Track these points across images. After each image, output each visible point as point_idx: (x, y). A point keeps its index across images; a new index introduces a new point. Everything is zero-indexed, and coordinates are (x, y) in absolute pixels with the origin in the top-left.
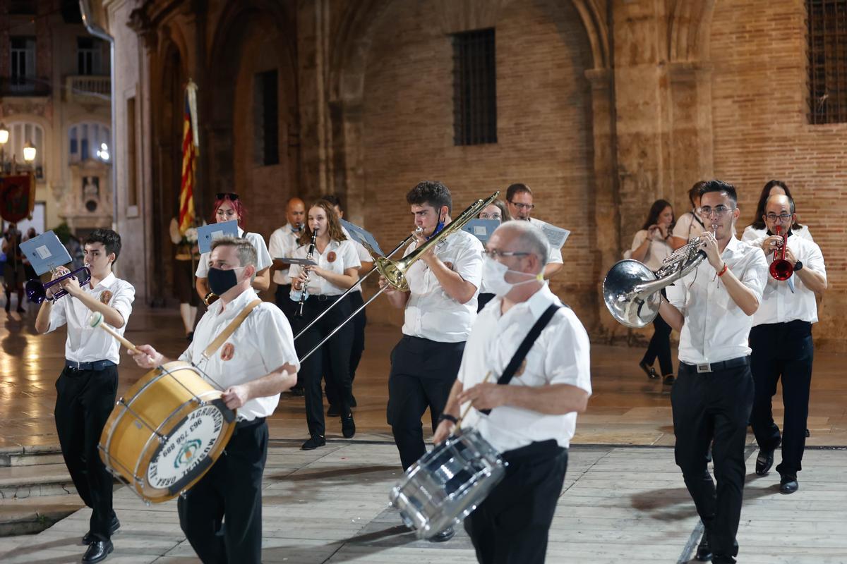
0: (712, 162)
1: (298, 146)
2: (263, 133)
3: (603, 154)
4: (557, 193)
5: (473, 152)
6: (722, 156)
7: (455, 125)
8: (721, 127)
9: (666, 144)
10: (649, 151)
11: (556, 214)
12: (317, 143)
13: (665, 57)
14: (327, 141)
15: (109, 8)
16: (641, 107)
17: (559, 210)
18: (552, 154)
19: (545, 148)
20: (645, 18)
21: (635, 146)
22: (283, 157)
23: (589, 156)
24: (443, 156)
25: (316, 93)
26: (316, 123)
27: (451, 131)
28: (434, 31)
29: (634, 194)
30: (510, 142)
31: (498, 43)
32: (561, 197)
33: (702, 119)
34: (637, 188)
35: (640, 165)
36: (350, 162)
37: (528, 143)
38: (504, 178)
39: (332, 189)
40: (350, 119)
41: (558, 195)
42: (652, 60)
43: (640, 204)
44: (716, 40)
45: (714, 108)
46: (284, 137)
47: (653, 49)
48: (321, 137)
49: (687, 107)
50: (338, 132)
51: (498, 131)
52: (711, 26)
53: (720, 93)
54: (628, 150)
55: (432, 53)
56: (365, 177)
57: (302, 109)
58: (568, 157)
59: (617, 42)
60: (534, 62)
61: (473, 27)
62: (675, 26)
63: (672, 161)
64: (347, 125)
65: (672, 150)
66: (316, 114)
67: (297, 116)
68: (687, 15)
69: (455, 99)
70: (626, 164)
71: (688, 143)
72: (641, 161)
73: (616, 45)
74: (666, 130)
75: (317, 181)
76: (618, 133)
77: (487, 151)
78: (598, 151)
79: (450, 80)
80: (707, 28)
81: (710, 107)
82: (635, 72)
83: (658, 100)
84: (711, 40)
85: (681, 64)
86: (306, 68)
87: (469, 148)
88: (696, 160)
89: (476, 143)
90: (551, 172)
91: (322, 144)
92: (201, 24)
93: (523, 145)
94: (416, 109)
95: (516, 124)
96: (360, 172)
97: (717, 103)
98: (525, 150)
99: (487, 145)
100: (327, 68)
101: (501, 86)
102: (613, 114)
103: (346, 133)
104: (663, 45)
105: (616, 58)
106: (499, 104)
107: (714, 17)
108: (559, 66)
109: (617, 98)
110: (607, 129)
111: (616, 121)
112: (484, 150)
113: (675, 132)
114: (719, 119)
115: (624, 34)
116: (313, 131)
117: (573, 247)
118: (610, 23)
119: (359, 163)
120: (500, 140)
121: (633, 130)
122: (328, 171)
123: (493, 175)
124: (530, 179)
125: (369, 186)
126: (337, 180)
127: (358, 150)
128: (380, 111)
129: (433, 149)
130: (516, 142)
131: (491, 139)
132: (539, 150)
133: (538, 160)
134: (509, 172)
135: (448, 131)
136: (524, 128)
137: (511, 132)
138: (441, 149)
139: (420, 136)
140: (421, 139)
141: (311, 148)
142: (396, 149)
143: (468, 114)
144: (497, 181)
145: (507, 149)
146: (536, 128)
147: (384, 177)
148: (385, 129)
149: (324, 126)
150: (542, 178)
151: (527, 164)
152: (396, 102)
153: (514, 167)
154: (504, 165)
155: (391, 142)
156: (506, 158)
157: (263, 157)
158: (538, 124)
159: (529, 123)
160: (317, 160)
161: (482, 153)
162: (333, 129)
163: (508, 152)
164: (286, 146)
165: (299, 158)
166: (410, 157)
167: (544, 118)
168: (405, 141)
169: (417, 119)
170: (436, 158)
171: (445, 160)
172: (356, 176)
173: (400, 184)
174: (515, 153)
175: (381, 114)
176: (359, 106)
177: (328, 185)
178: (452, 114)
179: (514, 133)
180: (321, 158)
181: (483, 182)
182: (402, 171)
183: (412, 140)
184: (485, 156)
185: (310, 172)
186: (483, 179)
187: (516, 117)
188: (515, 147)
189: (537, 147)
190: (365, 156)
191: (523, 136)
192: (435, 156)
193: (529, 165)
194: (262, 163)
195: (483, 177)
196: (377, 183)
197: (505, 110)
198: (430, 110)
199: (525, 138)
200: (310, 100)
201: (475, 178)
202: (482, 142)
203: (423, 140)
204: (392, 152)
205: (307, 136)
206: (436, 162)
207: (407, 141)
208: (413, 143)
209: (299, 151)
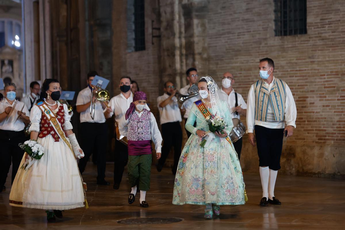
1: (159, 37)
2: (133, 27)
5: (289, 41)
7: (275, 21)
12: (174, 34)
14: (180, 33)
22: (149, 45)
24: (266, 44)
26: (173, 19)
27: (272, 25)
30: (317, 33)
36: (198, 48)
37: (331, 34)
38: (312, 60)
39: (184, 68)
40: (198, 17)
46: (149, 30)
48: (177, 30)
50: (189, 26)
51: (308, 25)
56: (208, 59)
57: (162, 10)
64: (196, 21)
66: (172, 13)
67: (159, 15)
75: (173, 63)
77: (298, 40)
87: (285, 37)
89: (290, 34)
91: (177, 35)
93: (327, 35)
94: (247, 9)
95: (321, 20)
96: (205, 56)
98: (329, 39)
99: (299, 35)
103: (195, 27)
106: (309, 4)
112: (297, 39)
116: (170, 26)
119: (204, 49)
120: (309, 32)
122: (181, 55)
123: (304, 58)
124: (332, 60)
125: (211, 66)
126: (188, 62)
127: (203, 39)
128: (220, 11)
129: (259, 39)
130: (322, 33)
131: (303, 31)
132: (339, 39)
133: (337, 46)
134: (316, 56)
135: (270, 25)
136: (327, 23)
137: (318, 25)
138: (265, 39)
139: (250, 29)
140: (250, 32)
141: (168, 38)
142: (231, 39)
143: (285, 13)
144: (307, 62)
145: (314, 39)
146: (337, 22)
147: (223, 60)
148: (224, 24)
149: (178, 22)
150: (340, 60)
151: (329, 50)
152: (232, 4)
153: (320, 52)
154: (312, 51)
155: (228, 34)
156: (313, 45)
157: (134, 45)
158: (338, 19)
159: (331, 18)
160: (173, 47)
161: (295, 42)
162: (185, 24)
163: (315, 40)
164: (151, 37)
165: (160, 45)
166: (242, 45)
167: (343, 15)
168: (238, 33)
169: (247, 16)
170: (261, 46)
171: (268, 47)
172: (202, 59)
173: (234, 65)
174: (321, 41)
175: (221, 13)
176: (205, 7)
177: (181, 66)
178: (273, 13)
179: (320, 26)
180: (176, 45)
181: (296, 63)
182: (236, 55)
183: (244, 32)
184: (298, 44)
185: (168, 55)
186: (296, 61)
187: (322, 14)
188: (320, 37)
189: (337, 37)
190: (209, 44)
191: (327, 28)
192: (261, 44)
193: (331, 50)
194: (133, 49)
195: (297, 60)
196: (217, 64)
197: (313, 9)
198: (257, 10)
199: (328, 30)
200: (169, 2)
201: (290, 60)
202: (296, 33)
203: (252, 33)
204: (229, 41)
205: (166, 29)
206: (261, 48)
207: (240, 33)
208: (244, 35)
209: (160, 40)
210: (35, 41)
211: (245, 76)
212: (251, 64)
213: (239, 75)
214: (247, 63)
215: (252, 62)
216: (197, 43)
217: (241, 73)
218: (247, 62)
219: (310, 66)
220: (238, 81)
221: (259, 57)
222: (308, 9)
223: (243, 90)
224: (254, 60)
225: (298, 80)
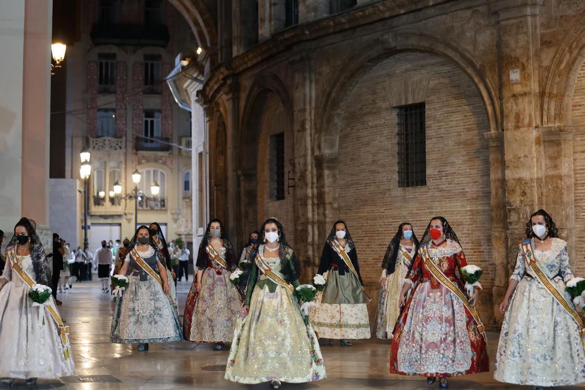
0: (573, 199)
1: (294, 187)
2: (276, 178)
3: (497, 195)
4: (466, 222)
5: (411, 192)
6: (580, 195)
7: (399, 172)
8: (580, 173)
9: (540, 186)
10: (528, 191)
11: (466, 237)
12: (307, 185)
13: (539, 123)
14: (313, 183)
15: (188, 89)
16: (522, 159)
17: (468, 234)
18: (463, 194)
19: (459, 189)
20: (525, 94)
21: (518, 188)
22: (286, 194)
23: (487, 195)
24: (390, 195)
25: (306, 150)
26: (306, 171)
27: (396, 177)
28: (384, 106)
29: (517, 223)
30: (435, 184)
31: (427, 113)
32: (469, 224)
33: (566, 168)
34: (519, 218)
35: (521, 201)
36: (328, 198)
37: (447, 185)
38: (430, 211)
39: (316, 217)
40: (329, 168)
41: (467, 223)
42: (530, 125)
43: (522, 230)
44: (576, 110)
45: (575, 160)
46: (287, 180)
47: (530, 116)
48: (309, 181)
49: (555, 160)
50: (320, 177)
51: (427, 177)
52: (573, 100)
53: (579, 149)
54: (513, 190)
55: (384, 121)
56: (339, 209)
57: (296, 161)
58: (475, 196)
59: (506, 112)
60: (452, 127)
61: (410, 102)
62: (546, 99)
63: (544, 199)
64: (326, 172)
65: (544, 191)
66: (305, 164)
67: (294, 165)
68: (555, 92)
69: (398, 154)
70: (511, 201)
71: (556, 185)
72: (523, 199)
73: (504, 114)
74: (540, 176)
75: (306, 211)
76: (506, 178)
77: (420, 189)
78: (493, 192)
79: (396, 140)
80: (569, 101)
81: (572, 159)
82: (518, 134)
83: (534, 154)
84: (573, 110)
85: (551, 127)
86: (299, 131)
87: (407, 188)
88: (561, 198)
89: (412, 185)
90: (463, 206)
91: (310, 185)
92: (236, 100)
93: (444, 187)
94: (373, 161)
95: (439, 172)
96: (336, 205)
97: (578, 156)
98: (445, 190)
99: (419, 187)
100: (313, 131)
101: (429, 145)
102: (503, 164)
103: (326, 177)
104: (538, 113)
105: (504, 124)
106: (428, 157)
107: (575, 92)
108: (469, 130)
109: (506, 152)
110: (499, 175)
111: (505, 169)
112: (417, 191)
113: (546, 177)
114: (579, 168)
115: (510, 106)
116: (303, 177)
117: (477, 261)
118: (501, 99)
119: (335, 199)
120: (428, 183)
121: (517, 176)
122: (313, 204)
123: (423, 208)
124: (448, 211)
125: (341, 216)
126: (319, 211)
127: (334, 190)
128: (349, 163)
129: (384, 189)
130: (439, 185)
131: (423, 182)
132: (455, 191)
133: (454, 198)
134: (434, 207)
135: (394, 176)
136: (444, 175)
137: (436, 177)
138: (389, 190)
139: (375, 180)
140: (376, 182)
141: (302, 188)
142: (359, 189)
143: (408, 164)
144: (426, 213)
145: (433, 190)
146: (453, 174)
147: (351, 209)
148: (352, 175)
149: (310, 173)
150: (456, 211)
151: (446, 201)
152: (359, 156)
153: (438, 203)
154: (431, 202)
155: (356, 185)
156: (432, 196)
157: (276, 194)
158: (454, 172)
159: (448, 171)
160: (306, 197)
161: (416, 193)
162: (317, 175)
163: (433, 192)
164: (287, 186)
165: (295, 194)
166: (369, 195)
167: (458, 167)
168: (365, 184)
169: (373, 168)
170: (385, 196)
171: (391, 197)
172: (332, 208)
173: (362, 214)
174: (438, 192)
175: (350, 164)
176: (335, 159)
177: (313, 215)
178: (396, 164)
179: (438, 178)
180: (308, 195)
181: (416, 213)
182: (363, 205)
183: (370, 183)
184: (418, 195)
185: (301, 205)
186: (417, 212)
187: (438, 167)
188: (438, 188)
189: (453, 189)
190: (339, 194)
191: (444, 180)
192: (385, 195)
193: (447, 202)
194: (275, 199)
195: (417, 210)
196: (347, 213)
197: (432, 162)
198: (381, 162)
199: (445, 182)
200: (302, 154)
201: (411, 210)
202: (417, 185)
203: (377, 183)
204: (357, 191)
205: (300, 180)
206: (385, 199)
207: (367, 184)
208: (371, 185)
209: (294, 190)
210: (199, 190)
211: (371, 226)
212: (377, 214)
213: (366, 224)
214: (372, 213)
215: (377, 212)
216: (328, 193)
217: (367, 223)
218: (373, 211)
219: (429, 216)
220: (365, 230)
221: (383, 207)
222: (427, 161)
223: (369, 240)
224: (380, 210)
225: (418, 229)
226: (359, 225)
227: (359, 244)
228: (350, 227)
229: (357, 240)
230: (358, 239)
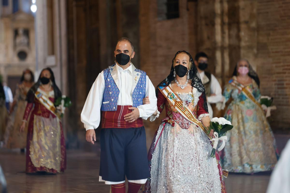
22: (183, 11)
36: (243, 16)
39: (227, 41)
75: (213, 33)
96: (253, 24)
119: (252, 16)
122: (223, 24)
125: (261, 38)
126: (232, 32)
127: (251, 4)
141: (207, 3)
147: (276, 30)
157: (165, 11)
160: (213, 14)
165: (196, 12)
172: (250, 29)
177: (223, 38)
180: (216, 12)
185: (207, 25)
190: (258, 10)
196: (269, 35)
209: (197, 5)
216: (243, 9)
226: (287, 50)
227: (287, 75)
228: (273, 52)
229: (283, 69)
230: (286, 69)
